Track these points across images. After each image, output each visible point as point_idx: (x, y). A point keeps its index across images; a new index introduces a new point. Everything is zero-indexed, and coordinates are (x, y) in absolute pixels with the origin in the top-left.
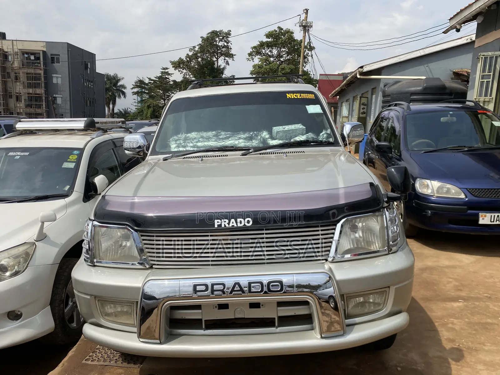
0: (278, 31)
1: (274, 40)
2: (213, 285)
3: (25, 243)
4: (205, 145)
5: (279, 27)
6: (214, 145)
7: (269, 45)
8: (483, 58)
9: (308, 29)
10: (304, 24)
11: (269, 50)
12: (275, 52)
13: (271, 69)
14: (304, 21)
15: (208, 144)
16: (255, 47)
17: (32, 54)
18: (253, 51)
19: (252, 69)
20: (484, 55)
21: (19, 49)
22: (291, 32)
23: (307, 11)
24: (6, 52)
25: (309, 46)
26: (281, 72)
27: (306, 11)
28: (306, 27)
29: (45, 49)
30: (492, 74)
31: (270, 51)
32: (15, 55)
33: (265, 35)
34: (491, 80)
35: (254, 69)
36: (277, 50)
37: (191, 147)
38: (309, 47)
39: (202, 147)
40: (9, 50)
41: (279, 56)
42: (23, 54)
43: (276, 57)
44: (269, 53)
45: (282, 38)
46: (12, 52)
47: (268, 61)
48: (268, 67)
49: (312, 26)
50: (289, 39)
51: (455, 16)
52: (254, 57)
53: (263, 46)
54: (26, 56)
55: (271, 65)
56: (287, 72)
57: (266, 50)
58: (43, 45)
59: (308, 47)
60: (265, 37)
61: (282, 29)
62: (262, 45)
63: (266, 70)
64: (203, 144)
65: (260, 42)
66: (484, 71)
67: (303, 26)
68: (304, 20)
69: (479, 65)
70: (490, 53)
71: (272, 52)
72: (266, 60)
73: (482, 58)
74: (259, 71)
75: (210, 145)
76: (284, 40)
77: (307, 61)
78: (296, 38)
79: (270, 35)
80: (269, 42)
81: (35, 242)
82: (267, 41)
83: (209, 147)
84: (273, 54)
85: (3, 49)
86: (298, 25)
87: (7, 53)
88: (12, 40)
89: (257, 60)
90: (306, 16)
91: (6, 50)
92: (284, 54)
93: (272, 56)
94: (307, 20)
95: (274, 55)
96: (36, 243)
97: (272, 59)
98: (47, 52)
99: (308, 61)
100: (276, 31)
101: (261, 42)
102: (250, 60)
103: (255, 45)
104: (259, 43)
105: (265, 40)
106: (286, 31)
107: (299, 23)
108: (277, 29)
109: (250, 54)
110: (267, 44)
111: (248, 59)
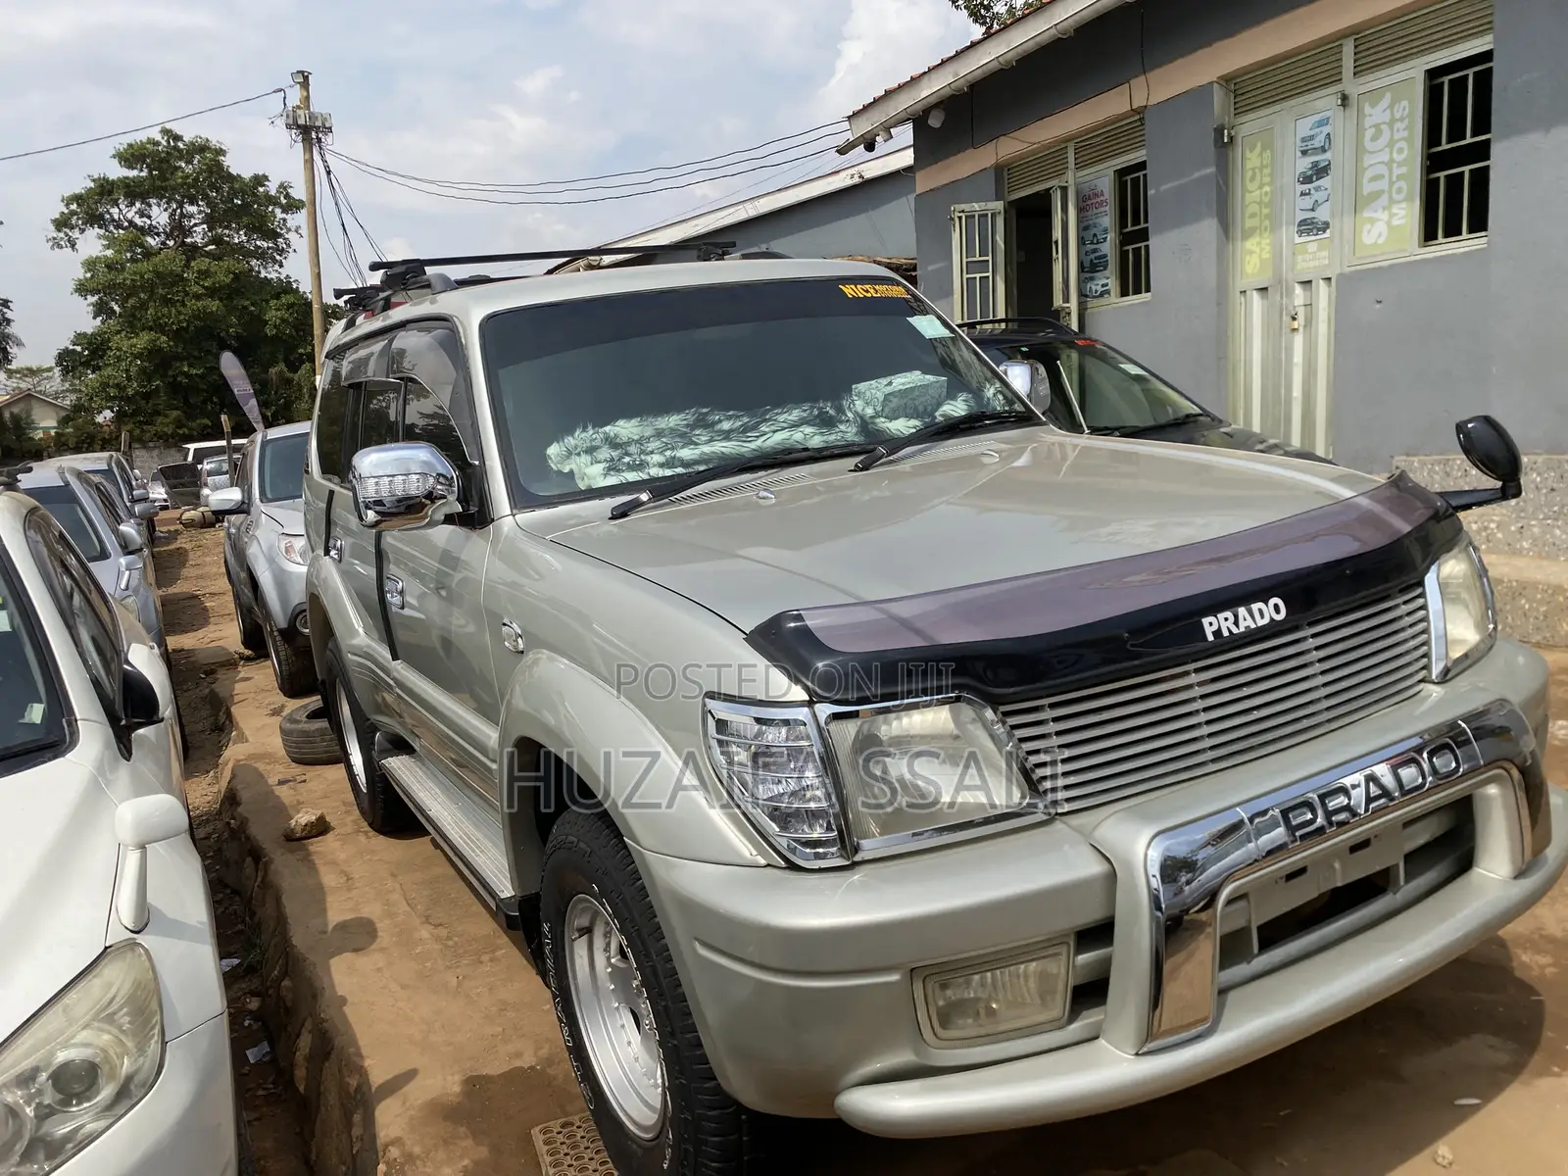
0: (165, 144)
1: (150, 172)
2: (1322, 797)
3: (106, 948)
4: (705, 454)
5: (166, 132)
6: (733, 451)
7: (134, 192)
8: (964, 218)
9: (319, 140)
10: (301, 122)
11: (134, 209)
12: (160, 216)
13: (158, 274)
14: (299, 112)
15: (713, 449)
16: (77, 198)
18: (73, 213)
19: (81, 273)
20: (963, 211)
22: (216, 150)
23: (306, 78)
25: (285, 198)
26: (196, 283)
27: (304, 80)
28: (310, 132)
30: (990, 258)
31: (141, 214)
33: (114, 156)
34: (990, 274)
35: (89, 275)
36: (166, 210)
37: (661, 465)
38: (284, 201)
39: (697, 462)
41: (179, 229)
43: (165, 232)
44: (138, 221)
45: (180, 167)
47: (141, 246)
48: (144, 266)
49: (330, 128)
50: (210, 171)
51: (866, 108)
52: (75, 234)
53: (110, 193)
55: (156, 259)
56: (222, 284)
57: (122, 206)
59: (282, 198)
60: (116, 161)
61: (178, 138)
62: (106, 190)
63: (142, 277)
64: (697, 452)
65: (94, 181)
66: (970, 252)
67: (299, 127)
68: (298, 107)
69: (956, 236)
70: (976, 206)
71: (149, 217)
72: (135, 243)
73: (960, 218)
74: (112, 280)
75: (723, 453)
76: (191, 175)
77: (285, 246)
78: (234, 171)
79: (132, 155)
80: (133, 180)
81: (135, 936)
82: (127, 178)
83: (719, 458)
84: (154, 223)
86: (281, 123)
89: (92, 243)
90: (305, 94)
92: (195, 225)
93: (151, 231)
94: (308, 108)
95: (156, 227)
96: (140, 938)
97: (151, 241)
99: (289, 246)
100: (157, 144)
101: (100, 179)
102: (62, 243)
103: (79, 190)
104: (92, 185)
105: (117, 172)
106: (192, 143)
107: (284, 117)
108: (158, 137)
109: (62, 223)
110: (127, 186)
111: (54, 239)
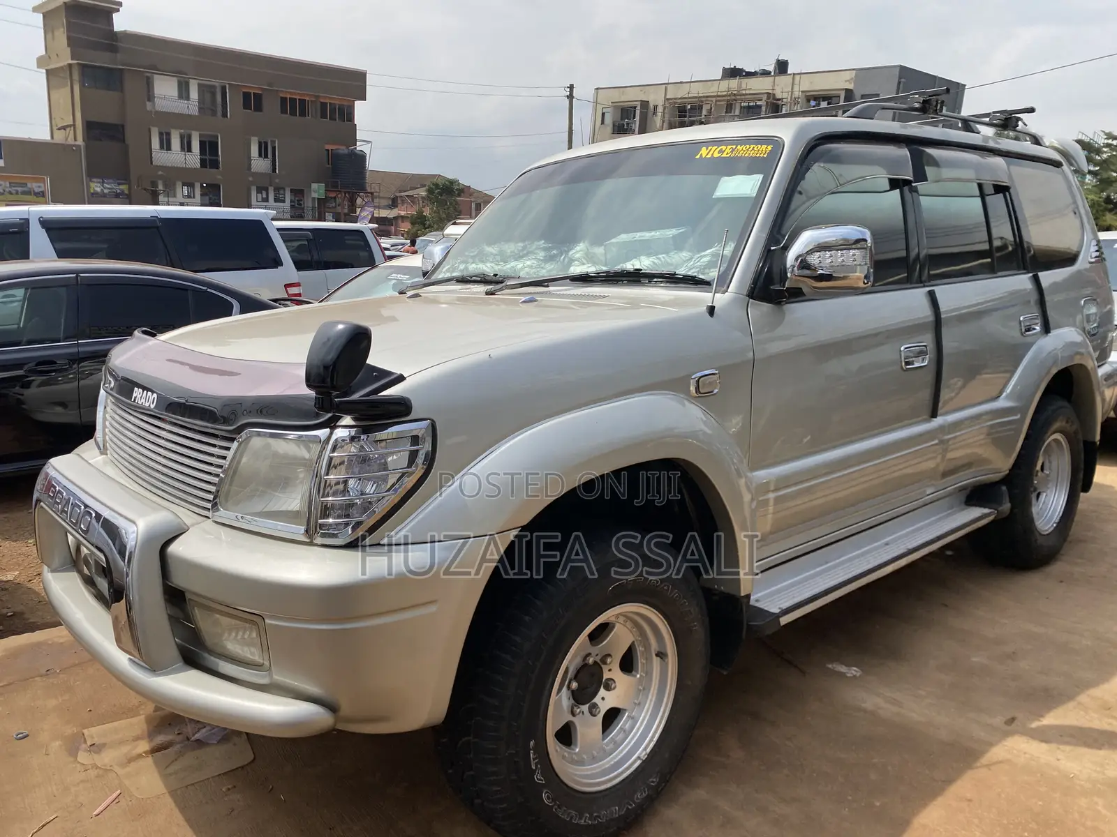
17: (825, 98)
21: (802, 92)
24: (779, 100)
29: (851, 87)
32: (793, 104)
40: (785, 95)
42: (808, 101)
46: (789, 100)
54: (813, 103)
58: (848, 78)
85: (774, 95)
87: (780, 102)
88: (794, 74)
91: (779, 96)
98: (854, 91)
